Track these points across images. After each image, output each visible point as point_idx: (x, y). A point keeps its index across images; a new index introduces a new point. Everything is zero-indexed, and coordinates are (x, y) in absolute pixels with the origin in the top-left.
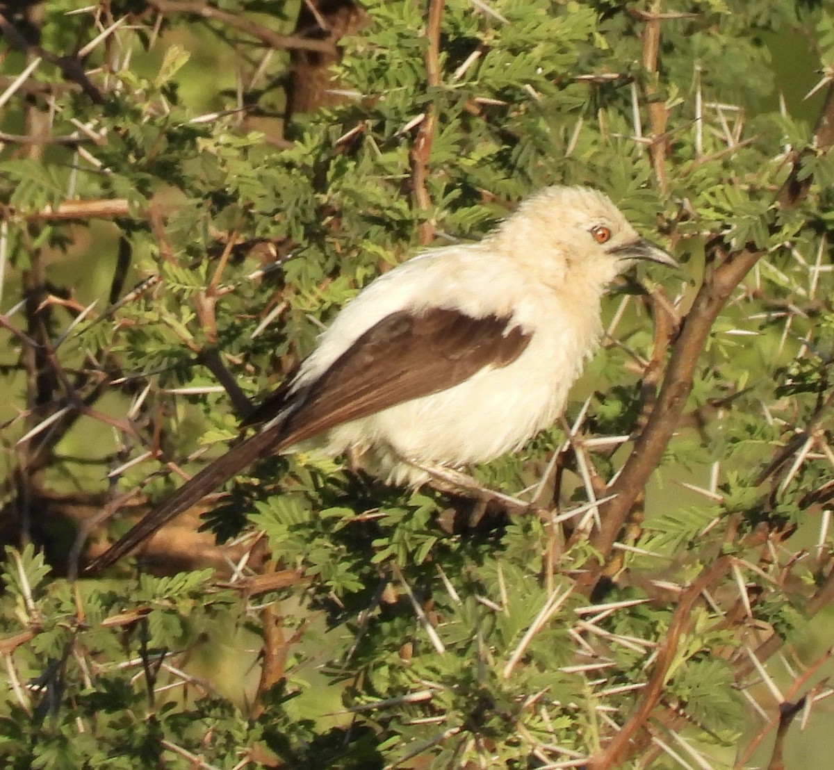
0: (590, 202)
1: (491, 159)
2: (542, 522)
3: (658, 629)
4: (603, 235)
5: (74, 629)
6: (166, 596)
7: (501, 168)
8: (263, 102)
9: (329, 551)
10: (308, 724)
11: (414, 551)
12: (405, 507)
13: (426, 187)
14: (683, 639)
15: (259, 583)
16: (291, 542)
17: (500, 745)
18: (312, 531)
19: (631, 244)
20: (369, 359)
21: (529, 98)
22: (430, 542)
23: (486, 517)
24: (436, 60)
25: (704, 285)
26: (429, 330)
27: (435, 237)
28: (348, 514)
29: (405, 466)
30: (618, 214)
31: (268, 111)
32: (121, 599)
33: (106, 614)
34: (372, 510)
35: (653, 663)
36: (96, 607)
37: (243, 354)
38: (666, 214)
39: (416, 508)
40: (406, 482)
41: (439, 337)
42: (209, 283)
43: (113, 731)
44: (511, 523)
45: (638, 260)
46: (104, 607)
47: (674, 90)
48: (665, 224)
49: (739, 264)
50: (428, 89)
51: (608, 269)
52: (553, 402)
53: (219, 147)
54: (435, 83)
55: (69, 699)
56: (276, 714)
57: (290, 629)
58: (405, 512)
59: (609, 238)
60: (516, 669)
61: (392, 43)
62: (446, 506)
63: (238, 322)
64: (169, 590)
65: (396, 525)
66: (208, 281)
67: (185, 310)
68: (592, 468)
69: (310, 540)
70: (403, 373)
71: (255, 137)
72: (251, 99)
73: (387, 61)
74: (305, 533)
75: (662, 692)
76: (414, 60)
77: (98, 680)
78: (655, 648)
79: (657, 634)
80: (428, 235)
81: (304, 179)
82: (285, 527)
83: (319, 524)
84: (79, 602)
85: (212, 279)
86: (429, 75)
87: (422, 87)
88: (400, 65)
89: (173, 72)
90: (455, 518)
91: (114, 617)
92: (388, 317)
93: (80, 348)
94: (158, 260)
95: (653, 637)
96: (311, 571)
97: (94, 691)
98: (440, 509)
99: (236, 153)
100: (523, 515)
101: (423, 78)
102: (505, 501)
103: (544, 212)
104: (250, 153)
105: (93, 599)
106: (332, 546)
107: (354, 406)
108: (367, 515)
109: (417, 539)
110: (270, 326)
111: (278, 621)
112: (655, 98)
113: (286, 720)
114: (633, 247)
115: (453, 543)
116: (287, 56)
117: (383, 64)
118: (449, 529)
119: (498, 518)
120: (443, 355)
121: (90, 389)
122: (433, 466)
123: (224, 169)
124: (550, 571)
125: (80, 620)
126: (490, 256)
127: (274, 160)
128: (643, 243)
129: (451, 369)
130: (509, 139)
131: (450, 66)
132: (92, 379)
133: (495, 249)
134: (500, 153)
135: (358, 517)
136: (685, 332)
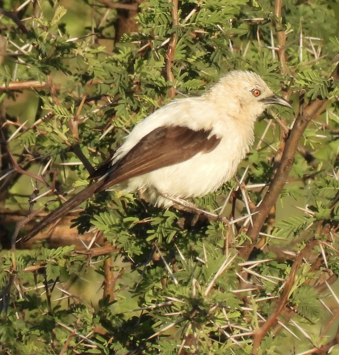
0: (251, 78)
1: (202, 59)
2: (224, 224)
3: (285, 273)
4: (257, 93)
5: (11, 273)
6: (53, 258)
7: (206, 62)
8: (104, 33)
9: (128, 237)
10: (121, 315)
11: (167, 237)
12: (163, 217)
13: (172, 71)
14: (296, 277)
15: (96, 251)
16: (110, 233)
17: (204, 326)
18: (120, 228)
19: (270, 97)
20: (146, 148)
21: (219, 30)
22: (173, 233)
23: (199, 222)
24: (177, 13)
25: (299, 115)
26: (173, 135)
27: (176, 94)
28: (136, 220)
29: (162, 198)
30: (264, 83)
31: (106, 36)
32: (33, 259)
33: (26, 266)
34: (147, 219)
35: (283, 288)
36: (22, 263)
37: (95, 147)
38: (285, 82)
39: (167, 217)
40: (163, 205)
41: (178, 139)
42: (75, 115)
43: (32, 319)
44: (210, 224)
45: (273, 105)
46: (25, 263)
47: (289, 26)
48: (285, 87)
49: (315, 105)
50: (173, 27)
51: (259, 108)
52: (230, 169)
53: (84, 53)
54: (176, 24)
55: (12, 304)
56: (106, 311)
57: (117, 272)
58: (162, 219)
59: (260, 94)
60: (211, 292)
61: (156, 5)
62: (181, 216)
63: (93, 133)
64: (55, 255)
65: (158, 225)
66: (75, 114)
67: (64, 127)
68: (249, 198)
69: (119, 232)
70: (162, 154)
71: (101, 49)
72: (98, 31)
73: (154, 13)
74: (117, 229)
75: (287, 302)
76: (166, 13)
77: (25, 295)
78: (284, 282)
79: (285, 275)
80: (173, 93)
81: (124, 68)
82: (107, 226)
83: (123, 225)
84: (14, 260)
85: (76, 113)
86: (173, 20)
87: (170, 25)
88: (160, 15)
89: (59, 18)
90: (185, 222)
91: (30, 267)
92: (156, 129)
93: (21, 145)
94: (52, 104)
95: (283, 276)
96: (119, 246)
97: (23, 300)
98: (178, 218)
99: (93, 56)
100: (215, 221)
101: (171, 21)
102: (207, 214)
103: (230, 83)
104: (99, 55)
105: (20, 259)
106: (129, 234)
107: (139, 169)
108: (145, 220)
109: (168, 231)
110: (108, 135)
111: (111, 268)
112: (280, 29)
113: (110, 314)
114: (270, 98)
115: (184, 233)
116: (115, 12)
117: (153, 15)
118: (182, 227)
119: (204, 222)
120: (180, 147)
121: (26, 163)
122: (175, 198)
123: (87, 63)
124: (227, 247)
125: (14, 269)
126: (204, 103)
127: (110, 59)
128: (276, 96)
129: (183, 153)
130: (210, 49)
131: (183, 16)
132: (27, 159)
133: (208, 99)
134: (205, 56)
135: (141, 222)
136: (290, 137)
